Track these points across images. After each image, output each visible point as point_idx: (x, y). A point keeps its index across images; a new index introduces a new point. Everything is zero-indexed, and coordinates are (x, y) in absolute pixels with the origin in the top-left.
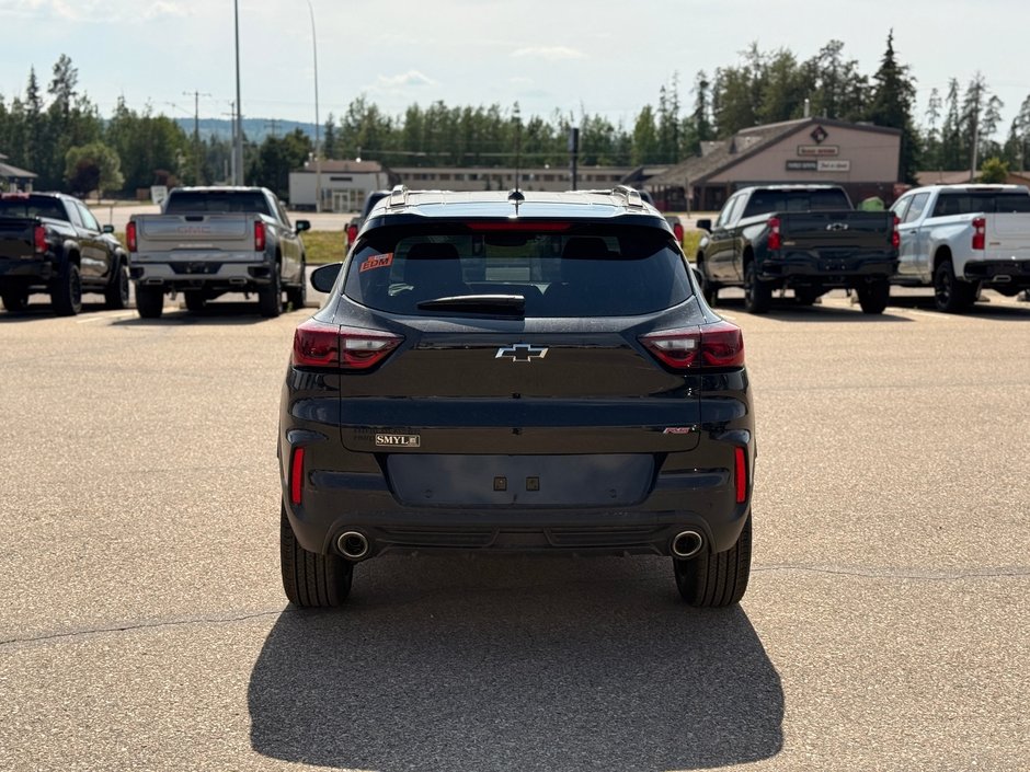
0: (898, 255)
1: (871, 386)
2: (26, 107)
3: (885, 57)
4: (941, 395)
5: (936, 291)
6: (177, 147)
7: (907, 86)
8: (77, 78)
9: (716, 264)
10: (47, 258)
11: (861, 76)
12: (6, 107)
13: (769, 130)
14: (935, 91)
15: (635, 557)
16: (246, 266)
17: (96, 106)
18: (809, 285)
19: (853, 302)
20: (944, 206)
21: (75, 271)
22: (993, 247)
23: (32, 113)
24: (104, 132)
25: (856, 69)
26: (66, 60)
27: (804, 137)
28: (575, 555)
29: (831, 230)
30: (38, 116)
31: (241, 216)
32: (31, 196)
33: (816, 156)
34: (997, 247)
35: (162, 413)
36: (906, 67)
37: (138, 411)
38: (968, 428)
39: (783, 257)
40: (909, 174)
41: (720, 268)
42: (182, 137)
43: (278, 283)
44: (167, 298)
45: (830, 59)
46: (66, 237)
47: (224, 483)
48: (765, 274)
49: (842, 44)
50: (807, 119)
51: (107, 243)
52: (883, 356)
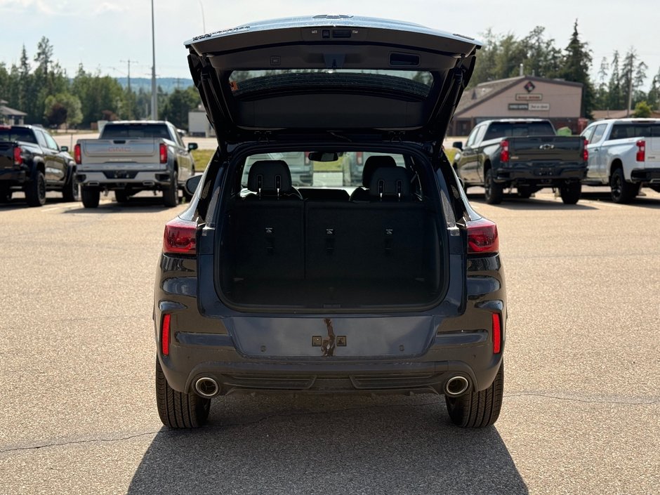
0: (587, 165)
1: (574, 256)
2: (20, 70)
3: (572, 37)
4: (623, 262)
5: (612, 189)
6: (117, 96)
7: (586, 55)
8: (53, 52)
9: (466, 171)
10: (22, 168)
11: (557, 49)
12: (7, 70)
13: (497, 84)
14: (605, 59)
15: (418, 395)
16: (154, 173)
17: (65, 70)
18: (528, 185)
19: (556, 196)
20: (616, 133)
21: (41, 177)
22: (650, 160)
23: (24, 74)
24: (70, 87)
25: (553, 45)
26: (46, 41)
27: (520, 89)
28: (373, 395)
29: (543, 149)
30: (27, 76)
31: (150, 141)
32: (12, 127)
33: (527, 100)
34: (653, 160)
35: (89, 276)
36: (586, 43)
37: (72, 274)
38: (644, 287)
39: (511, 166)
40: (587, 112)
41: (469, 174)
42: (120, 89)
43: (176, 184)
44: (102, 194)
45: (536, 38)
46: (35, 154)
47: (126, 328)
48: (499, 178)
49: (544, 28)
50: (522, 77)
51: (64, 158)
52: (580, 234)
